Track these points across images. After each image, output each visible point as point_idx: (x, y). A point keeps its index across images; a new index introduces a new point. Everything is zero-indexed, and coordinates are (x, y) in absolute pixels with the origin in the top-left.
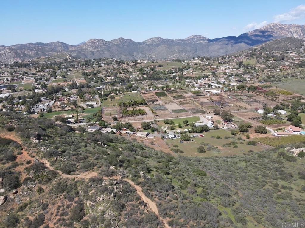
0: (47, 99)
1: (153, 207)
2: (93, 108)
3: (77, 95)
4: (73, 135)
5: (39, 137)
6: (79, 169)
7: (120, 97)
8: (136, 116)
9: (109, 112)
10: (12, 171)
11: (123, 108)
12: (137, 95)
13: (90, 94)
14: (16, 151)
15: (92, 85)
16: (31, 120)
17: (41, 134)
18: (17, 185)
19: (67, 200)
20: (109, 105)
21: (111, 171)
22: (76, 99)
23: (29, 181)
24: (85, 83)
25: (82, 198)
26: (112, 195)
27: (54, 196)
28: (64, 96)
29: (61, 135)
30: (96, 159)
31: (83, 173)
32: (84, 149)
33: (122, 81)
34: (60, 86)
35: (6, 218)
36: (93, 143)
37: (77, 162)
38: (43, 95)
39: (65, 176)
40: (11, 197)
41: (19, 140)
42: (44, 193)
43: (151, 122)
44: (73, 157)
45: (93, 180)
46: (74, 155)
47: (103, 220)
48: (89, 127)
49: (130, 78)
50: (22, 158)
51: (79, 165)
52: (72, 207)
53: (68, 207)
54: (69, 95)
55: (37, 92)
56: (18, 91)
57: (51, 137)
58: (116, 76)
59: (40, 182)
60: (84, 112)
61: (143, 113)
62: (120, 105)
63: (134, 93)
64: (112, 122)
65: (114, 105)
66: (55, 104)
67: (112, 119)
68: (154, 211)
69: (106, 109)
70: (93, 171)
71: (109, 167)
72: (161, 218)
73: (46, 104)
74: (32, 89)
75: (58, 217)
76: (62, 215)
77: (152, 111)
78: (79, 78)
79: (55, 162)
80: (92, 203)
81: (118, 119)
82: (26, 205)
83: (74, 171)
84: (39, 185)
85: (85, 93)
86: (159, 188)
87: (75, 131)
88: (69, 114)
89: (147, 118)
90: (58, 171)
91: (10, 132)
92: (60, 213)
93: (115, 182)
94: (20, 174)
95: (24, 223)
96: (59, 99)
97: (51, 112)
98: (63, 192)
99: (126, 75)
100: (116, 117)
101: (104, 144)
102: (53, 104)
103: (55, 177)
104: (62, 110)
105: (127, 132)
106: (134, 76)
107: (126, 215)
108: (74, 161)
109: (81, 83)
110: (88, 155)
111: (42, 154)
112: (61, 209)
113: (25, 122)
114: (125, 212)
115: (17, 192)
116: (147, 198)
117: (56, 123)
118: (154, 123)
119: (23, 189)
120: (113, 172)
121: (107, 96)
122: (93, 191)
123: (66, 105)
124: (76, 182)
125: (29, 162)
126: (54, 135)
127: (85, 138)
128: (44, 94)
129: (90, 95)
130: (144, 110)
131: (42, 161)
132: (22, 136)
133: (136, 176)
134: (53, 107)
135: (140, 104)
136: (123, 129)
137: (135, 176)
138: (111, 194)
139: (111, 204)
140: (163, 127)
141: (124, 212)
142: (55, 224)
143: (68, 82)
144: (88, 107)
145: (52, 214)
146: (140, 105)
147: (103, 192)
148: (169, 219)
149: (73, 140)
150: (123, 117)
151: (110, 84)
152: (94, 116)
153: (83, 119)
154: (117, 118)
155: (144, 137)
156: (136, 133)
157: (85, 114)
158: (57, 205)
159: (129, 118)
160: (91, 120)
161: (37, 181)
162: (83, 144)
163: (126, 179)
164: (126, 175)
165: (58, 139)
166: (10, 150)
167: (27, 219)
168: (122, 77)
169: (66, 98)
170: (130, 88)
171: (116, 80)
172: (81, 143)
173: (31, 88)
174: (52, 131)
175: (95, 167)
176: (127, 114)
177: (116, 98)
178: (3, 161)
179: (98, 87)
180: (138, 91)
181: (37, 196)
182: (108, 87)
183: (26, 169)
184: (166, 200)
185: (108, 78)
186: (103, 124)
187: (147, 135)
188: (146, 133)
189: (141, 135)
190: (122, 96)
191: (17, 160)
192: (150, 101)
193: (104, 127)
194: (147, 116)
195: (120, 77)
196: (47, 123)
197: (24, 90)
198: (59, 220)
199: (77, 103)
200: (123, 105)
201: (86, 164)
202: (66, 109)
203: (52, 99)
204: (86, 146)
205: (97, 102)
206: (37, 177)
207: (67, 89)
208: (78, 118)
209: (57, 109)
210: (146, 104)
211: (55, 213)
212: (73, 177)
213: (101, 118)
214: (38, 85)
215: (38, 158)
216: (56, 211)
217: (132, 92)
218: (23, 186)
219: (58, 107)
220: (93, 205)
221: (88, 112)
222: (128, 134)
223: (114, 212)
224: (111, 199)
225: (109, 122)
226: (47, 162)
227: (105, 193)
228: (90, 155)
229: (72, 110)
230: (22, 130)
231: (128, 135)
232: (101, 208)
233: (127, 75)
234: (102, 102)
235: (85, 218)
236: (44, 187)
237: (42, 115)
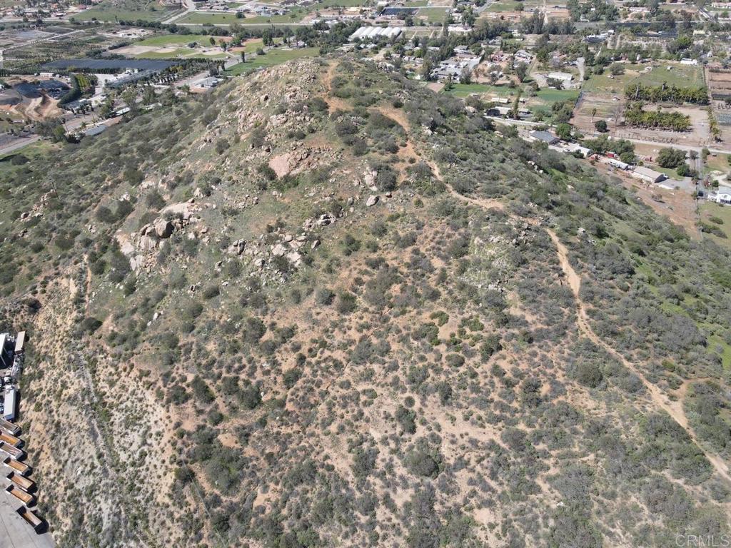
0: (468, 51)
1: (574, 281)
2: (559, 89)
3: (533, 49)
4: (487, 137)
5: (433, 127)
6: (479, 192)
7: (641, 72)
8: (658, 131)
9: (595, 106)
10: (390, 166)
11: (633, 102)
12: (692, 73)
13: (567, 53)
14: (400, 140)
15: (579, 27)
16: (428, 94)
17: (438, 122)
18: (392, 187)
19: (449, 227)
20: (602, 88)
21: (528, 210)
22: (527, 61)
23: (408, 186)
24: (563, 20)
25: (470, 231)
26: (514, 241)
27: (434, 217)
28: (505, 50)
29: (468, 133)
30: (511, 185)
31: (484, 198)
32: (497, 164)
33: (669, 25)
34: (502, 22)
35: (373, 223)
36: (519, 159)
37: (480, 181)
38: (463, 40)
39: (455, 195)
40: (383, 199)
41: (407, 124)
42: (423, 209)
43: (692, 152)
44: (475, 172)
45: (493, 212)
46: (478, 169)
47: (488, 268)
48: (533, 132)
49: (697, 16)
50: (404, 152)
51: (482, 185)
52: (453, 239)
53: (449, 236)
54: (515, 49)
55: (451, 32)
56: (417, 25)
57: (452, 131)
58: (657, 7)
59: (420, 193)
60: (535, 96)
61: (682, 126)
62: (628, 94)
63: (686, 66)
64: (592, 132)
65: (613, 92)
66: (480, 67)
67: (593, 125)
68: (572, 287)
69: (591, 99)
70: (498, 201)
71: (528, 203)
72: (578, 301)
73: (462, 64)
74: (443, 24)
75: (432, 244)
76: (438, 243)
77: (713, 123)
78: (554, 3)
79: (447, 170)
80: (481, 241)
81: (608, 128)
82: (398, 216)
83: (470, 192)
84: (419, 197)
85: (556, 48)
86: (600, 261)
87: (494, 130)
88: (501, 95)
89: (686, 142)
90: (448, 185)
91: (396, 110)
92: (436, 240)
93: (526, 226)
94: (398, 173)
95: (392, 236)
96: (492, 56)
97: (468, 83)
98: (448, 215)
99: (689, 8)
100: (605, 123)
101: (540, 168)
102: (476, 66)
103: (441, 192)
104: (490, 84)
105: (614, 161)
106: (713, 13)
107: (524, 273)
108: (475, 177)
109: (553, 19)
110: (500, 175)
111: (431, 154)
112: (439, 235)
113: (419, 97)
114: (525, 270)
115: (390, 196)
116: (569, 267)
117: (467, 108)
118: (699, 156)
119: (399, 195)
120: (529, 212)
121: (606, 64)
122: (489, 227)
123: (501, 73)
124: (469, 208)
125: (412, 161)
126: (456, 128)
127: (507, 148)
128: (464, 38)
129: (565, 56)
130: (688, 117)
131: (429, 164)
132: (411, 120)
133: (570, 230)
134: (473, 74)
135: (687, 101)
136: (608, 152)
137: (567, 231)
138: (512, 239)
139: (508, 251)
140: (716, 172)
141: (522, 269)
142: (427, 250)
143: (524, 14)
144: (550, 85)
145: (426, 237)
146: (685, 103)
147: (502, 233)
148: (591, 307)
149: (485, 146)
150: (623, 124)
151: (629, 28)
152: (554, 109)
153: (528, 113)
154: (606, 126)
155: (649, 183)
156: (633, 170)
157: (536, 102)
158: (435, 229)
159: (638, 130)
160: (544, 118)
161: (417, 190)
162: (500, 155)
163: (548, 230)
164: (551, 224)
165: (461, 137)
166: (391, 136)
167: (396, 233)
168: (675, 12)
169: (506, 55)
170: (681, 49)
171: (654, 19)
172: (497, 153)
173: (443, 19)
174: (455, 122)
175: (504, 197)
176: (636, 120)
177: (628, 72)
178: (382, 150)
179: (594, 36)
180: (701, 60)
181: (414, 210)
182: (622, 38)
183: (408, 169)
184: (602, 283)
185: (630, 12)
186: (566, 131)
187: (661, 179)
188: (657, 175)
189: (642, 177)
190: (645, 71)
191: (398, 154)
192: (720, 97)
193: (565, 140)
194: (690, 136)
195: (668, 12)
196: (451, 105)
197: (427, 23)
198: (434, 248)
199: (527, 71)
200: (638, 95)
201: (492, 187)
202: (500, 82)
203: (477, 54)
204: (503, 161)
205: (575, 77)
206: (419, 184)
207: (516, 33)
208: (516, 107)
209: (482, 79)
210: (706, 102)
211: (430, 237)
212: (467, 199)
213: (569, 116)
214: (457, 14)
215: (425, 158)
216: (432, 236)
217: (682, 62)
218: (399, 191)
219: (485, 76)
220: (481, 244)
221: (546, 98)
222: (612, 166)
223: (508, 262)
224: (511, 245)
225: (582, 131)
226: (436, 168)
227: (505, 234)
228: (503, 176)
229: (513, 86)
230: (412, 110)
231: (612, 169)
232: (491, 252)
233: (693, 9)
234: (586, 78)
235: (466, 257)
236: (424, 201)
237: (450, 87)
